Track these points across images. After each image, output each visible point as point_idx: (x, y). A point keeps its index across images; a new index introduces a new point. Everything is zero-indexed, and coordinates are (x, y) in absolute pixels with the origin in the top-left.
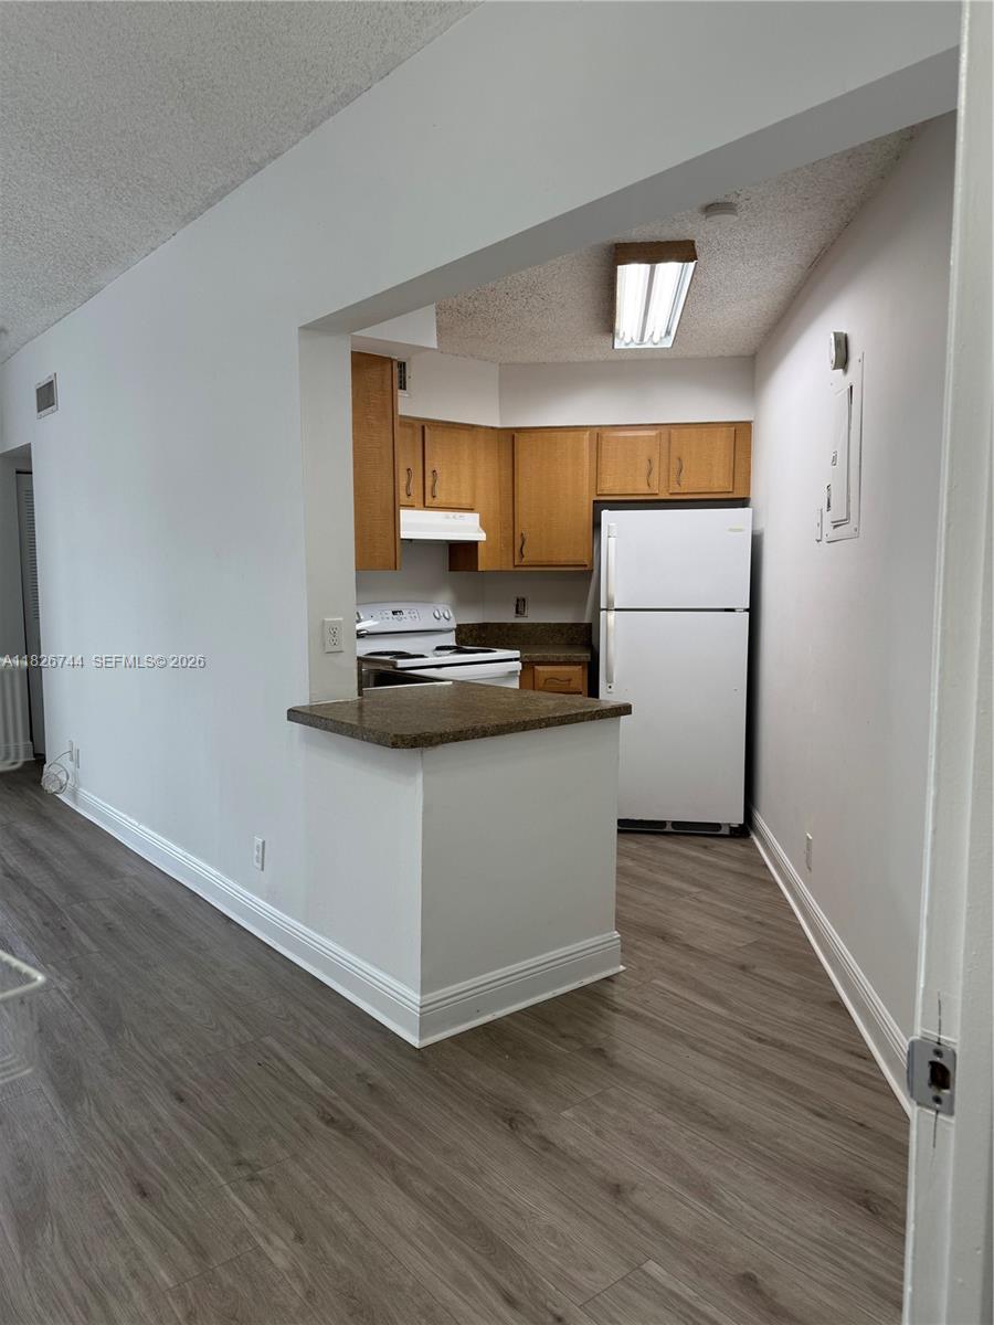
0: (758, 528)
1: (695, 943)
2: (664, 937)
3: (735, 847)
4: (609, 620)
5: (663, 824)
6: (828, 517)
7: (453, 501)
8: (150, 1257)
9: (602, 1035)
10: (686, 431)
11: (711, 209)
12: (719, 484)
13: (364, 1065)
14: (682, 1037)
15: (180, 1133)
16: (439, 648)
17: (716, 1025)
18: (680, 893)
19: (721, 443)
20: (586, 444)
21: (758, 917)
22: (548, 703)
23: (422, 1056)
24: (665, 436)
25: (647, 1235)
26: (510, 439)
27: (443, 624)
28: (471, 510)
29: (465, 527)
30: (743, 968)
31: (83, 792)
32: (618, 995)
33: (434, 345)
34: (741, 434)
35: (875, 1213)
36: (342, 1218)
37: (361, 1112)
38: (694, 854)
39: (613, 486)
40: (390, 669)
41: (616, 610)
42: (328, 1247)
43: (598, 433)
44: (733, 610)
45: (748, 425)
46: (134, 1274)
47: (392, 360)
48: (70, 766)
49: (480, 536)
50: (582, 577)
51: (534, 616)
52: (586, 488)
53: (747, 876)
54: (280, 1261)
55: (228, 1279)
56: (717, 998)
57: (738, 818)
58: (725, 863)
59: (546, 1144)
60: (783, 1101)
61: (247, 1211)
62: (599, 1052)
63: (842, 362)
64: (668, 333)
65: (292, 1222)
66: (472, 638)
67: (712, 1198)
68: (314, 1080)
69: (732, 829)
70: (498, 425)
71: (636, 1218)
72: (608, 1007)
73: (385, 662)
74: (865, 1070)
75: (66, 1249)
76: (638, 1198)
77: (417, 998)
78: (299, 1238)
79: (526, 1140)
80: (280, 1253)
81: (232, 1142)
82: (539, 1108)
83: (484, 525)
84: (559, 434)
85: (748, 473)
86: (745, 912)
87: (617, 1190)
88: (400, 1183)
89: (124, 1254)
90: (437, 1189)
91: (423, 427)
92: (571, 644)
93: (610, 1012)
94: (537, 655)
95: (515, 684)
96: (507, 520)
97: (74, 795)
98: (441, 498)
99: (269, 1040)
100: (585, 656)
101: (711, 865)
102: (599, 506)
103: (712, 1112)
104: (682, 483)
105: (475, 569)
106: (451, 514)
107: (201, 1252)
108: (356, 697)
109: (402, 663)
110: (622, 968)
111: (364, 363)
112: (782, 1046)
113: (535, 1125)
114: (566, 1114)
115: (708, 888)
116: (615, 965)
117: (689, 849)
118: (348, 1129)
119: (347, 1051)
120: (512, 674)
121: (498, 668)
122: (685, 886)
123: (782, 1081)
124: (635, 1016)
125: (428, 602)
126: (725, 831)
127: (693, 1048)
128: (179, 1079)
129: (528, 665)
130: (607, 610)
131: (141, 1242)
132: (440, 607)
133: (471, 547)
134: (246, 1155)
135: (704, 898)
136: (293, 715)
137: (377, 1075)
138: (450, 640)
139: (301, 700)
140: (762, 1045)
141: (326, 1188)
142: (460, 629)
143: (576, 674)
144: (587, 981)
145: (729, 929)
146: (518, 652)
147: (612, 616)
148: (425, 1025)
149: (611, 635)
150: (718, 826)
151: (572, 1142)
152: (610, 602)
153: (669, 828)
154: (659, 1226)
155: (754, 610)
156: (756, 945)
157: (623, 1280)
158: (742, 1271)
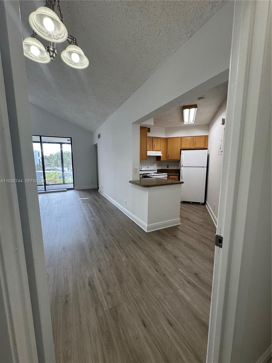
0: (209, 153)
1: (194, 221)
2: (188, 220)
3: (203, 207)
4: (182, 168)
5: (190, 202)
6: (220, 151)
7: (157, 149)
8: (106, 257)
9: (176, 233)
10: (196, 137)
11: (199, 98)
12: (202, 146)
13: (139, 234)
14: (190, 235)
15: (112, 240)
16: (154, 173)
17: (195, 234)
18: (191, 213)
19: (203, 139)
20: (179, 140)
21: (205, 218)
22: (170, 181)
23: (147, 234)
24: (193, 138)
25: (180, 265)
26: (167, 139)
27: (155, 169)
28: (160, 151)
29: (159, 154)
30: (201, 225)
31: (103, 193)
32: (179, 228)
33: (153, 125)
34: (206, 138)
36: (133, 255)
37: (138, 241)
38: (195, 207)
39: (184, 146)
40: (146, 176)
42: (131, 259)
43: (181, 138)
44: (204, 167)
45: (208, 136)
46: (104, 259)
47: (147, 127)
48: (102, 189)
49: (161, 155)
50: (178, 162)
51: (170, 168)
52: (179, 147)
53: (204, 211)
54: (124, 260)
55: (116, 261)
56: (196, 230)
57: (203, 202)
58: (201, 209)
59: (165, 249)
61: (120, 252)
62: (175, 236)
63: (223, 123)
64: (193, 121)
65: (126, 255)
66: (159, 171)
67: (191, 260)
68: (131, 236)
69: (202, 203)
70: (165, 137)
71: (178, 262)
72: (178, 229)
73: (145, 175)
75: (95, 254)
76: (179, 259)
77: (147, 225)
78: (127, 257)
79: (162, 248)
80: (124, 259)
81: (119, 243)
82: (164, 243)
83: (162, 153)
84: (175, 138)
85: (208, 144)
86: (202, 217)
87: (176, 257)
88: (142, 252)
89: (103, 256)
90: (148, 253)
91: (153, 138)
92: (176, 172)
93: (178, 230)
94: (170, 174)
95: (166, 179)
96: (166, 153)
97: (102, 193)
98: (155, 149)
99: (125, 229)
100: (178, 174)
101: (198, 209)
102: (181, 150)
103: (193, 247)
104: (196, 146)
105: (161, 160)
106: (157, 152)
107: (113, 257)
108: (139, 179)
109: (148, 175)
110: (180, 224)
111: (142, 128)
112: (207, 238)
113: (164, 245)
114: (169, 245)
115: (197, 212)
117: (194, 206)
118: (135, 243)
119: (136, 232)
120: (166, 177)
121: (164, 176)
122: (193, 212)
124: (182, 231)
125: (153, 166)
126: (201, 204)
127: (191, 237)
128: (112, 233)
129: (168, 176)
131: (105, 254)
132: (155, 166)
133: (160, 157)
134: (121, 244)
135: (196, 214)
136: (130, 182)
137: (140, 236)
138: (156, 172)
139: (131, 180)
140: (203, 238)
141: (131, 251)
142: (158, 170)
143: (176, 177)
144: (175, 225)
145: (200, 219)
146: (167, 174)
148: (148, 229)
149: (182, 171)
150: (200, 203)
151: (169, 249)
152: (182, 165)
153: (191, 203)
154: (182, 264)
155: (208, 167)
156: (204, 222)
157: (175, 271)
158: (195, 272)
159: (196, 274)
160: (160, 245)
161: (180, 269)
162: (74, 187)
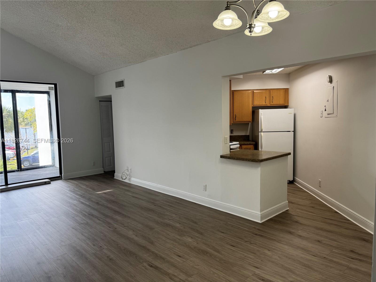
0: (295, 113)
6: (325, 112)
9: (295, 219)
10: (274, 90)
12: (281, 102)
19: (282, 93)
20: (250, 94)
21: (308, 198)
23: (262, 224)
24: (269, 92)
25: (330, 247)
26: (232, 93)
30: (313, 207)
31: (133, 179)
32: (291, 213)
34: (286, 91)
35: (367, 242)
39: (257, 103)
41: (263, 132)
43: (253, 91)
44: (290, 131)
45: (288, 89)
48: (128, 173)
51: (236, 134)
52: (251, 104)
56: (312, 213)
59: (300, 236)
60: (339, 228)
62: (297, 222)
63: (331, 81)
67: (337, 241)
69: (290, 181)
71: (326, 245)
72: (291, 215)
74: (350, 222)
76: (324, 242)
77: (259, 213)
79: (296, 236)
82: (293, 231)
85: (288, 100)
86: (304, 197)
87: (319, 241)
94: (242, 143)
97: (129, 180)
104: (273, 102)
108: (230, 153)
110: (289, 208)
112: (331, 219)
114: (299, 231)
116: (288, 208)
123: (335, 224)
124: (298, 216)
129: (241, 145)
130: (261, 132)
139: (222, 154)
140: (327, 219)
142: (230, 137)
143: (252, 146)
144: (284, 211)
145: (304, 201)
146: (238, 142)
147: (262, 133)
148: (262, 218)
149: (262, 138)
151: (304, 235)
152: (262, 130)
155: (294, 131)
156: (311, 203)
157: (331, 252)
158: (350, 250)
159: (352, 251)
160: (290, 233)
161: (333, 250)
162: (61, 173)
